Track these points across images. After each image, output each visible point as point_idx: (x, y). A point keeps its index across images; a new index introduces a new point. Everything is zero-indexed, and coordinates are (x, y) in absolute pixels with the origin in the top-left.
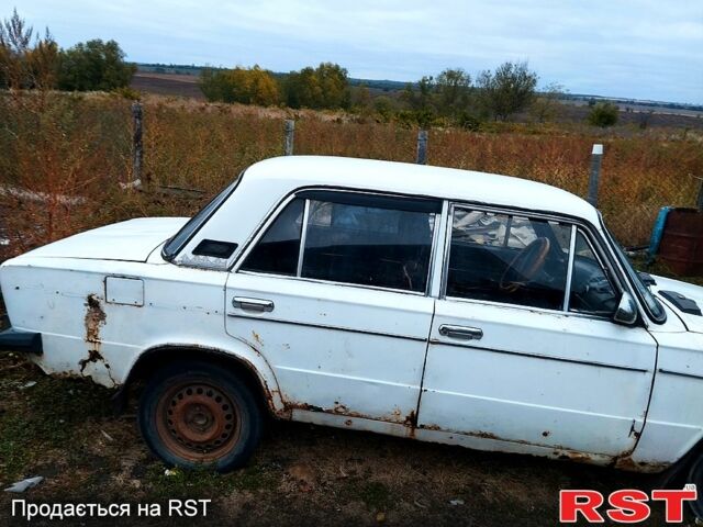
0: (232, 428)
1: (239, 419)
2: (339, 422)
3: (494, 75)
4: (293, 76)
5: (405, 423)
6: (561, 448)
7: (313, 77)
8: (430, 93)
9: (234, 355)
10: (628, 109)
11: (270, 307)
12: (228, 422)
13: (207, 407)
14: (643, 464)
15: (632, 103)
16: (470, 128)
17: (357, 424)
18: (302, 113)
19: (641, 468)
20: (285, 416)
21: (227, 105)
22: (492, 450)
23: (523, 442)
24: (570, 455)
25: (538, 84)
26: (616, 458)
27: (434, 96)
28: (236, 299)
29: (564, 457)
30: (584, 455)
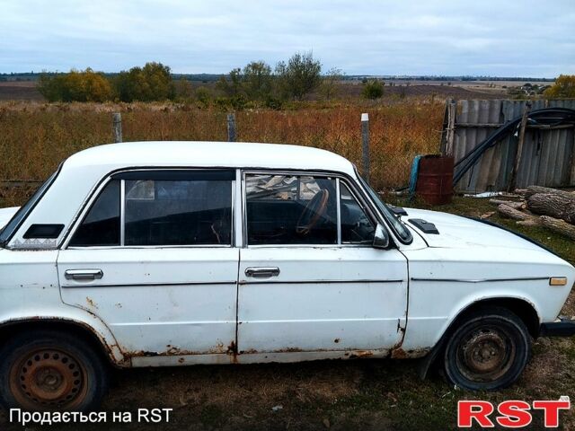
0: (80, 383)
1: (85, 375)
2: (174, 361)
3: (287, 65)
4: (122, 75)
5: (227, 352)
6: (350, 350)
7: (140, 75)
8: (240, 82)
9: (72, 321)
10: (391, 84)
11: (100, 275)
12: (77, 378)
13: (55, 368)
14: (411, 351)
15: (394, 79)
16: (275, 108)
17: (189, 360)
18: (134, 105)
19: (410, 355)
20: (126, 364)
21: (65, 104)
22: (299, 361)
23: (321, 350)
24: (357, 354)
25: (322, 69)
26: (390, 350)
27: (243, 84)
28: (69, 272)
29: (353, 356)
30: (367, 352)
